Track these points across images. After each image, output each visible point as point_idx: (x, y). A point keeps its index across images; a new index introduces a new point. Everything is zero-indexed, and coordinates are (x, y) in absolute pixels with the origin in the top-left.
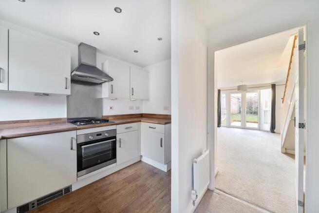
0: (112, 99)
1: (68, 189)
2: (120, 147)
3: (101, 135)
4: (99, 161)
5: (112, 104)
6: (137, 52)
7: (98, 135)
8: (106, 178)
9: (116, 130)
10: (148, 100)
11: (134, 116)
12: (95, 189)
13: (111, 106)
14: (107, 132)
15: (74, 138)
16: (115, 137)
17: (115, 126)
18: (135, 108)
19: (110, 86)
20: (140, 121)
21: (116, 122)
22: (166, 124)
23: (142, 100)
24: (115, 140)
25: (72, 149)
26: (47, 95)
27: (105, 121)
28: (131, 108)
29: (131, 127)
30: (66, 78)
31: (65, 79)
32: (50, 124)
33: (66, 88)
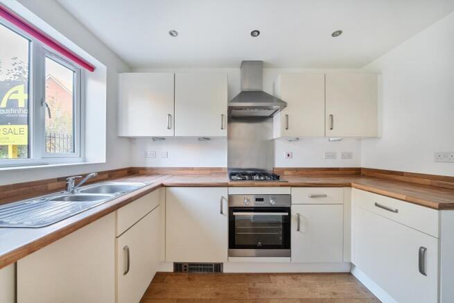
0: (290, 141)
1: (218, 267)
2: (298, 230)
3: (262, 200)
4: (260, 243)
5: (292, 148)
6: (340, 32)
7: (257, 200)
8: (272, 278)
9: (289, 196)
10: (375, 138)
11: (337, 172)
12: (249, 289)
13: (289, 152)
14: (274, 196)
15: (225, 199)
16: (288, 210)
17: (289, 188)
18: (339, 156)
19: (284, 118)
20: (350, 186)
21: (292, 181)
22: (442, 207)
23: (359, 139)
24: (287, 214)
25: (222, 213)
26: (208, 139)
27: (274, 177)
28: (331, 156)
29: (325, 196)
30: (222, 115)
31: (221, 117)
32: (210, 174)
33: (222, 129)
